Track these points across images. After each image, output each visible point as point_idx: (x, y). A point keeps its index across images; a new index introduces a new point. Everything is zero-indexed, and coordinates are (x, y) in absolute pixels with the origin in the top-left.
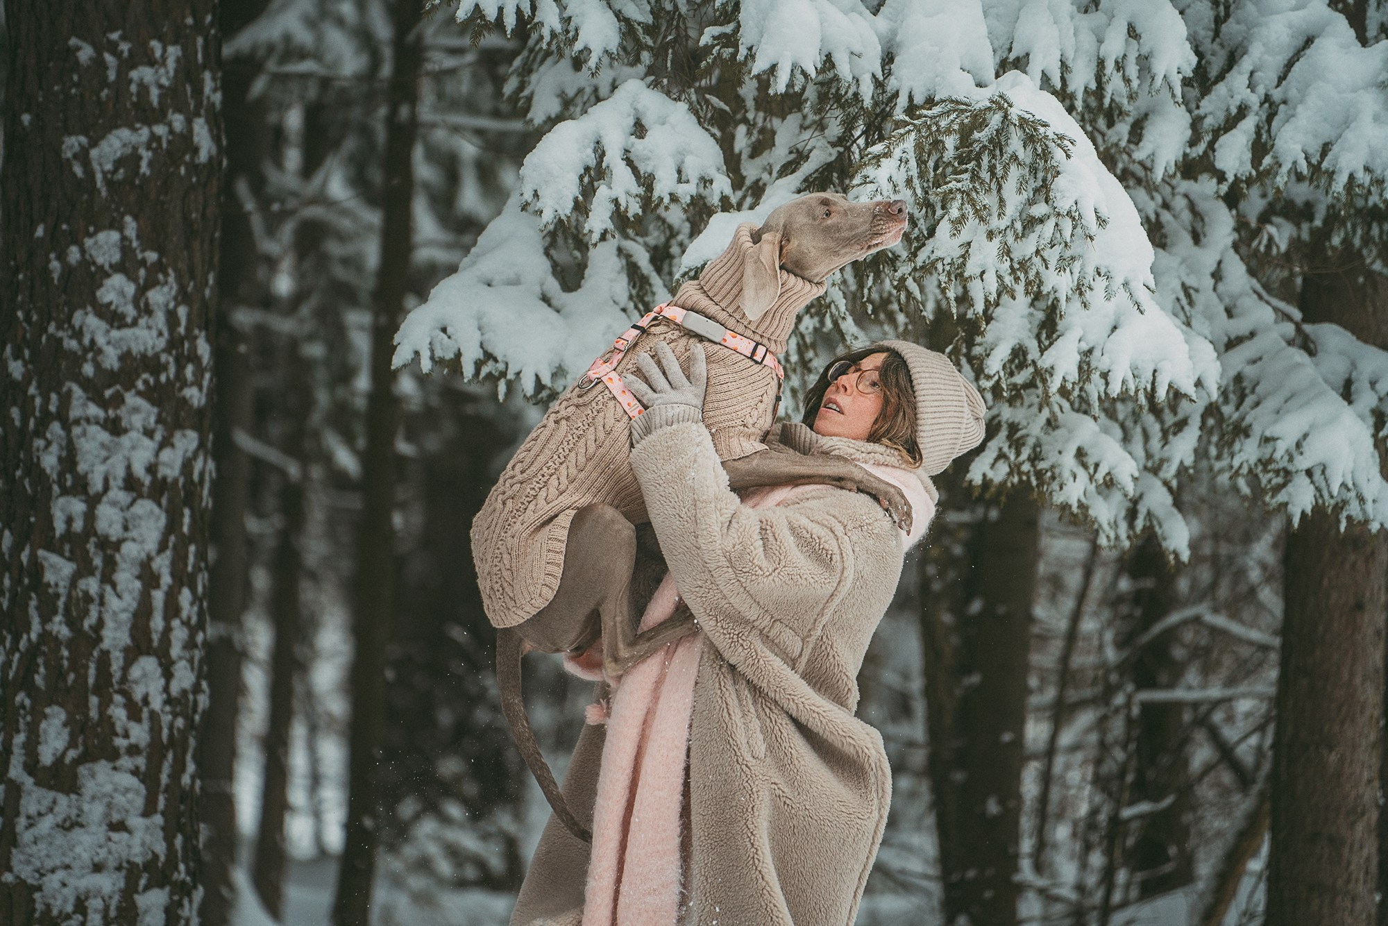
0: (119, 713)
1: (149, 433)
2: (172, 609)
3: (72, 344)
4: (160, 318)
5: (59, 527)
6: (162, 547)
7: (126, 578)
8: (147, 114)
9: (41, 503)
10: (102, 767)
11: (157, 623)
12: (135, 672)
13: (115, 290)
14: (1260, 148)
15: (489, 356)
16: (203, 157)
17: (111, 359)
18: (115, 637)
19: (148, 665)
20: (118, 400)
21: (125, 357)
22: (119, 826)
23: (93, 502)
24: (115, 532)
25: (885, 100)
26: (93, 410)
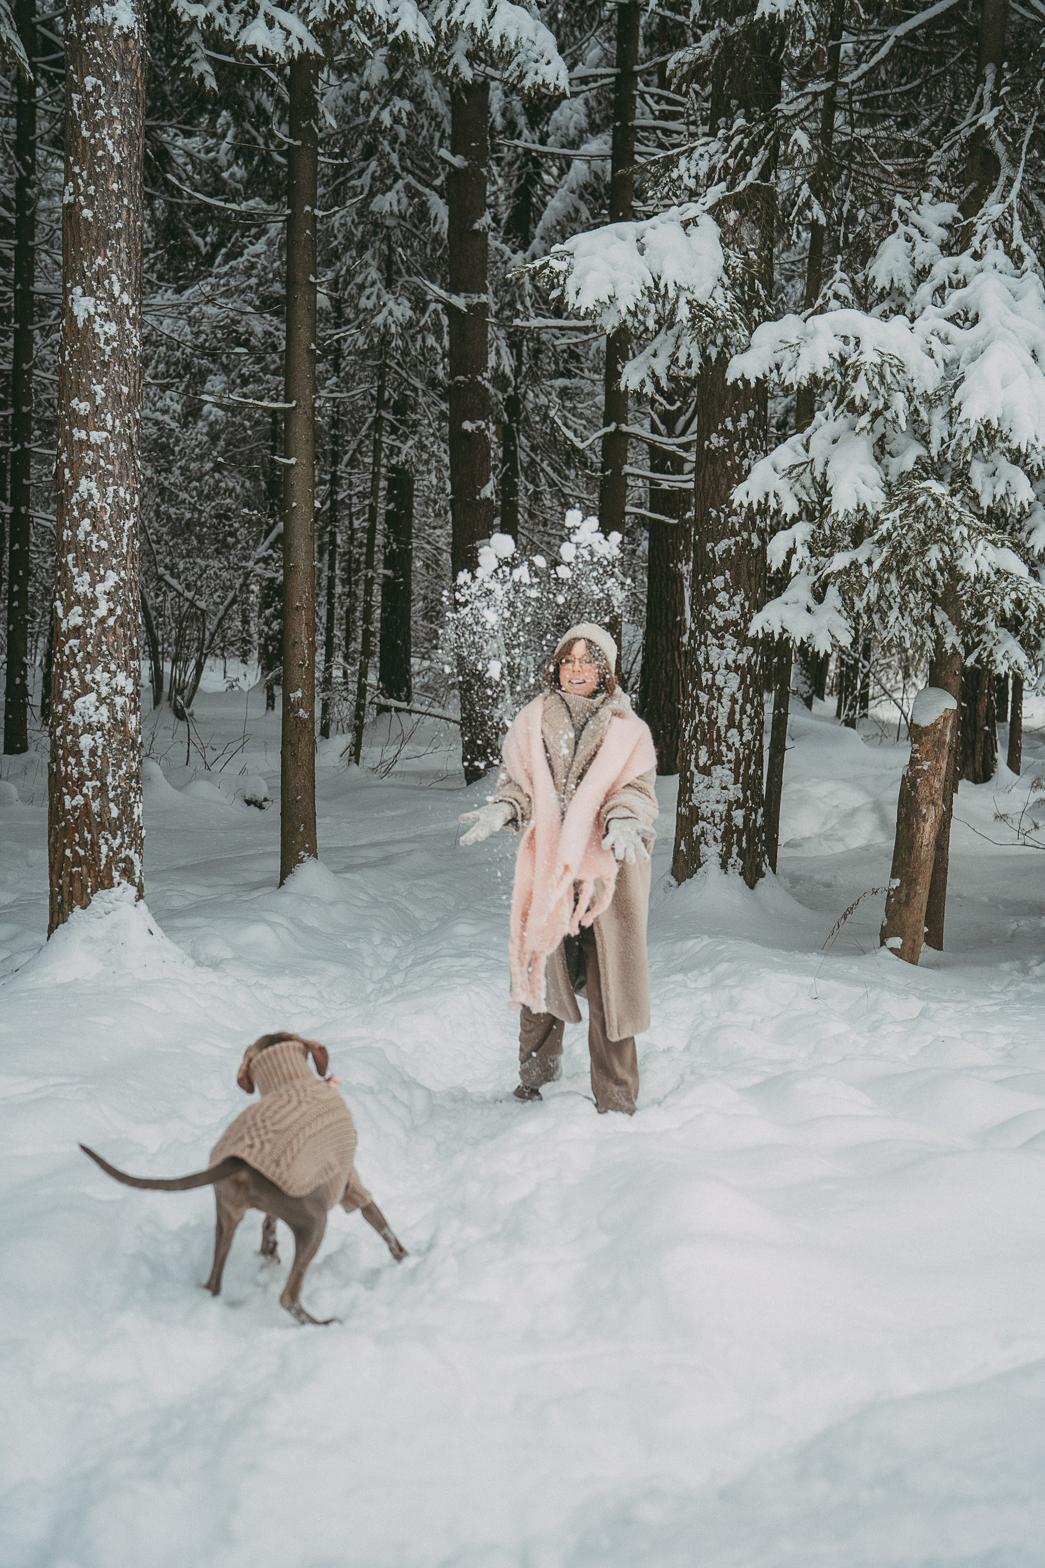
0: (724, 749)
1: (734, 649)
2: (743, 711)
3: (708, 617)
4: (738, 607)
5: (704, 683)
6: (739, 689)
7: (726, 701)
8: (734, 533)
9: (698, 674)
10: (719, 767)
11: (737, 716)
12: (729, 734)
13: (722, 597)
15: (785, 631)
16: (755, 547)
17: (720, 623)
18: (722, 722)
19: (734, 731)
20: (723, 637)
21: (725, 621)
22: (725, 788)
23: (714, 673)
24: (722, 684)
26: (715, 641)
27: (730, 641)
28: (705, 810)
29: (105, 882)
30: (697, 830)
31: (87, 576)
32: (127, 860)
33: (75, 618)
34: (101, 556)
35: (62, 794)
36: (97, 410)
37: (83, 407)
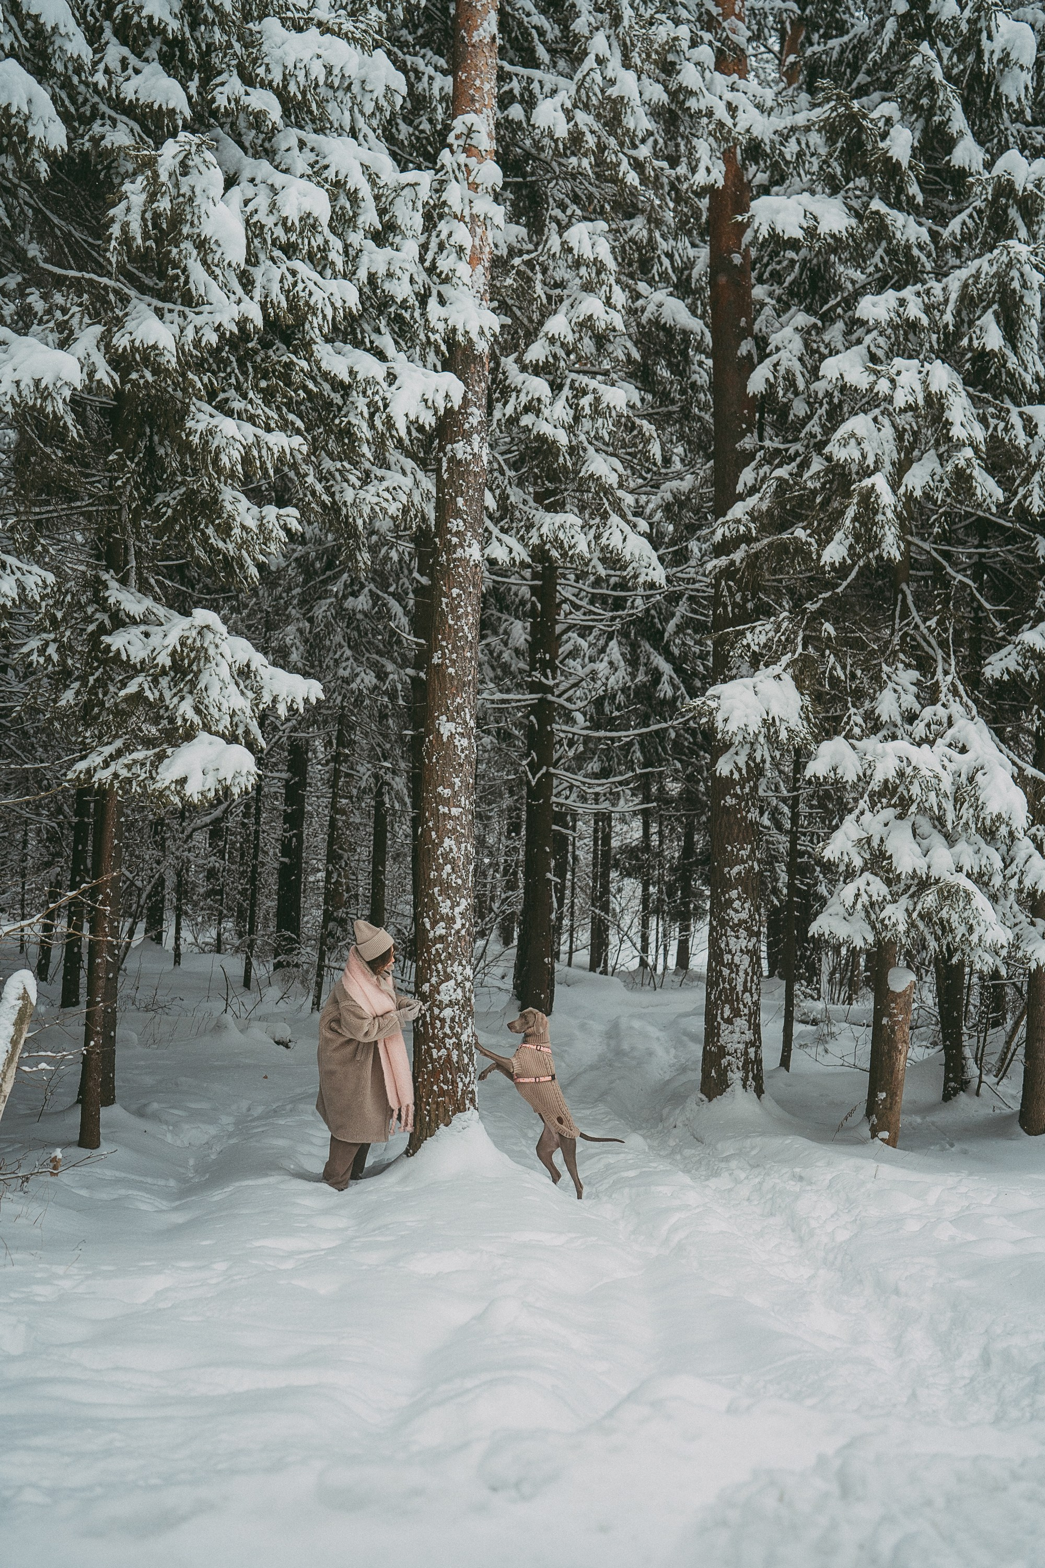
1: (745, 938)
4: (747, 910)
5: (726, 962)
6: (749, 966)
7: (741, 973)
8: (744, 862)
9: (721, 956)
10: (739, 1019)
11: (749, 984)
12: (745, 996)
13: (737, 904)
14: (1020, 882)
17: (736, 921)
18: (740, 988)
19: (747, 995)
20: (738, 931)
22: (743, 1033)
23: (733, 955)
24: (738, 963)
25: (928, 877)
26: (732, 933)
27: (743, 933)
28: (730, 1048)
29: (461, 1108)
30: (724, 1062)
31: (448, 902)
32: (472, 1092)
33: (440, 930)
34: (458, 889)
35: (430, 1048)
36: (455, 794)
37: (447, 792)
